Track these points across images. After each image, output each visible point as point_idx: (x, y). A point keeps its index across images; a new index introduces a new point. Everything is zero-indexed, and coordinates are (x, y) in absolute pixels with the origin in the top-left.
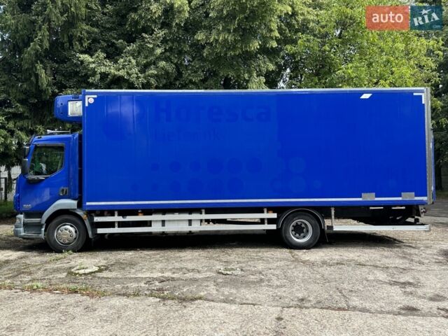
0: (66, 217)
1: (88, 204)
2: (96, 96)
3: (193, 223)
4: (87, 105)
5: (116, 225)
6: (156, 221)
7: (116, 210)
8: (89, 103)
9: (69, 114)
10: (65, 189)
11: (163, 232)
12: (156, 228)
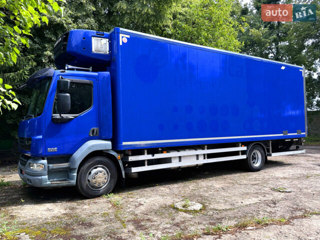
0: (98, 159)
1: (124, 143)
2: (129, 37)
3: (200, 157)
4: (121, 44)
5: (146, 163)
6: (175, 157)
7: (146, 149)
8: (123, 42)
9: (93, 50)
10: (95, 129)
11: (180, 167)
12: (175, 164)
